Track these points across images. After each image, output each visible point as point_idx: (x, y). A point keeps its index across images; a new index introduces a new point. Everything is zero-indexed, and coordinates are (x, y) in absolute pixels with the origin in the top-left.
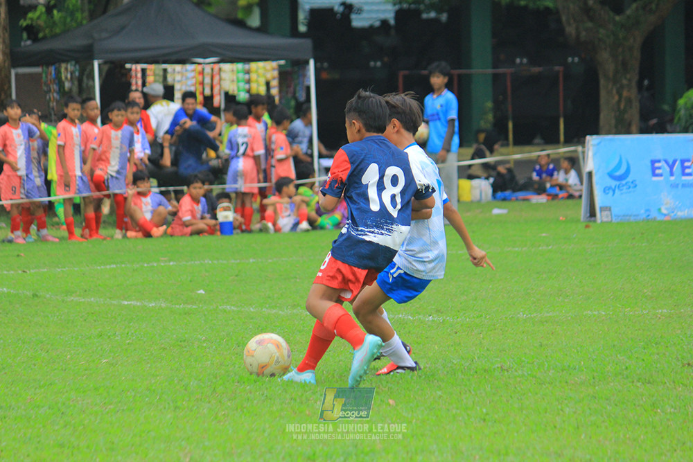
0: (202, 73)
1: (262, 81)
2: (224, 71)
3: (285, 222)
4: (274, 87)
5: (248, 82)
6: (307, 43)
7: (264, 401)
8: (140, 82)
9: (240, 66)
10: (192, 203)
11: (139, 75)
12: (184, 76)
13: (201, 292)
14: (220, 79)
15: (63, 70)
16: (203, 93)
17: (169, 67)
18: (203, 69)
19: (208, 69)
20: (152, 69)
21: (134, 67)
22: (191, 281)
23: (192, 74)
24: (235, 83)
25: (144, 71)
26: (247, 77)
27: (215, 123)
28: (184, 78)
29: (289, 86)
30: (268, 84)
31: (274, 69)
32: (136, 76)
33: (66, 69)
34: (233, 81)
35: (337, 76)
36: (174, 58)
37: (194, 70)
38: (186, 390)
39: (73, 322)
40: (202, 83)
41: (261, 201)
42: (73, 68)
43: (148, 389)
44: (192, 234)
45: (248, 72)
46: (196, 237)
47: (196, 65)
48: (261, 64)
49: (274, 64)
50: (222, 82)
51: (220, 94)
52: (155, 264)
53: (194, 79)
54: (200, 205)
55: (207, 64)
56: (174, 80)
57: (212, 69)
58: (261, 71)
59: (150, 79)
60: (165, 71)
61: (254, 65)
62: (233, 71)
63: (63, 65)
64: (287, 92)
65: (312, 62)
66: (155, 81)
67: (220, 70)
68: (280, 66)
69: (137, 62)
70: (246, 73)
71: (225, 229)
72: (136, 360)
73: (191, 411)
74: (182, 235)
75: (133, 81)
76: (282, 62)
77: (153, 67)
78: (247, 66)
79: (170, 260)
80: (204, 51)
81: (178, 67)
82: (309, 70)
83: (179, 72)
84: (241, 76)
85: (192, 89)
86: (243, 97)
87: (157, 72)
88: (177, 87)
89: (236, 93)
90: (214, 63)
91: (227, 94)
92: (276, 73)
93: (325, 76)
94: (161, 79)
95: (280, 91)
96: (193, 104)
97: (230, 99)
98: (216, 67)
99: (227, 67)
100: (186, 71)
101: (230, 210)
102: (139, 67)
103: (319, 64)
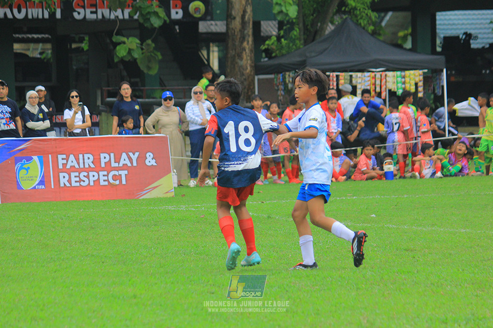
0: (374, 78)
1: (413, 83)
2: (389, 77)
3: (427, 172)
4: (420, 86)
5: (404, 83)
6: (442, 58)
7: (414, 285)
8: (335, 84)
9: (399, 73)
10: (367, 159)
11: (335, 79)
12: (363, 80)
13: (373, 215)
14: (386, 82)
15: (287, 76)
16: (375, 90)
17: (354, 74)
18: (375, 75)
19: (378, 75)
20: (343, 75)
21: (331, 74)
22: (367, 209)
23: (369, 78)
24: (396, 84)
25: (337, 76)
26: (403, 80)
27: (383, 109)
28: (363, 81)
29: (430, 86)
30: (416, 84)
31: (420, 75)
32: (333, 80)
33: (289, 76)
34: (394, 82)
35: (461, 79)
36: (356, 68)
37: (369, 76)
38: (364, 277)
39: (293, 234)
40: (375, 84)
41: (412, 158)
42: (293, 75)
43: (340, 277)
44: (367, 179)
45: (404, 77)
46: (370, 181)
47: (371, 73)
48: (412, 72)
49: (421, 72)
50: (387, 84)
51: (386, 91)
52: (344, 198)
53: (369, 82)
54: (371, 160)
55: (378, 73)
56: (357, 82)
57: (381, 75)
58: (412, 76)
59: (342, 81)
60: (351, 76)
61: (407, 73)
62: (394, 76)
63: (287, 73)
64: (429, 90)
65: (445, 70)
66: (345, 83)
67: (386, 75)
68: (424, 73)
69: (334, 71)
70: (402, 78)
71: (388, 176)
72: (333, 258)
73: (368, 290)
74: (361, 180)
75: (331, 83)
76: (426, 71)
77: (344, 74)
78: (403, 74)
79: (353, 196)
80: (376, 64)
81: (359, 74)
82: (443, 75)
83: (360, 77)
84: (399, 79)
85: (368, 88)
86: (400, 92)
87: (346, 77)
88: (359, 86)
89: (396, 90)
90: (382, 71)
91: (390, 90)
92: (422, 78)
93: (453, 79)
94: (349, 82)
95: (424, 89)
96: (368, 97)
97: (392, 94)
98: (384, 74)
99: (390, 74)
100: (365, 76)
101: (392, 164)
102: (335, 74)
103: (449, 72)
